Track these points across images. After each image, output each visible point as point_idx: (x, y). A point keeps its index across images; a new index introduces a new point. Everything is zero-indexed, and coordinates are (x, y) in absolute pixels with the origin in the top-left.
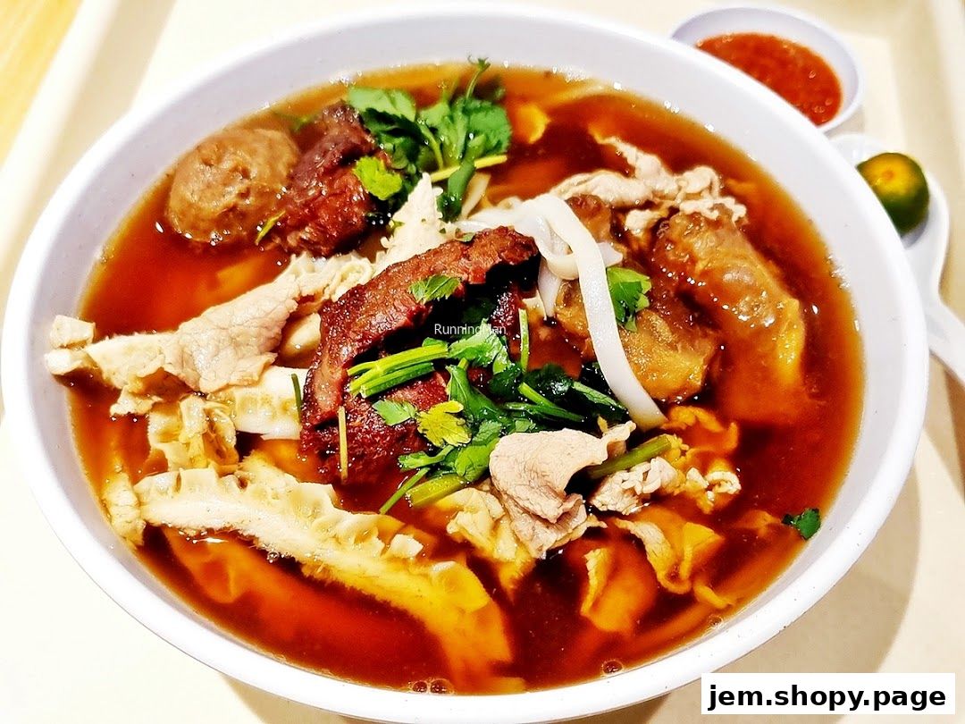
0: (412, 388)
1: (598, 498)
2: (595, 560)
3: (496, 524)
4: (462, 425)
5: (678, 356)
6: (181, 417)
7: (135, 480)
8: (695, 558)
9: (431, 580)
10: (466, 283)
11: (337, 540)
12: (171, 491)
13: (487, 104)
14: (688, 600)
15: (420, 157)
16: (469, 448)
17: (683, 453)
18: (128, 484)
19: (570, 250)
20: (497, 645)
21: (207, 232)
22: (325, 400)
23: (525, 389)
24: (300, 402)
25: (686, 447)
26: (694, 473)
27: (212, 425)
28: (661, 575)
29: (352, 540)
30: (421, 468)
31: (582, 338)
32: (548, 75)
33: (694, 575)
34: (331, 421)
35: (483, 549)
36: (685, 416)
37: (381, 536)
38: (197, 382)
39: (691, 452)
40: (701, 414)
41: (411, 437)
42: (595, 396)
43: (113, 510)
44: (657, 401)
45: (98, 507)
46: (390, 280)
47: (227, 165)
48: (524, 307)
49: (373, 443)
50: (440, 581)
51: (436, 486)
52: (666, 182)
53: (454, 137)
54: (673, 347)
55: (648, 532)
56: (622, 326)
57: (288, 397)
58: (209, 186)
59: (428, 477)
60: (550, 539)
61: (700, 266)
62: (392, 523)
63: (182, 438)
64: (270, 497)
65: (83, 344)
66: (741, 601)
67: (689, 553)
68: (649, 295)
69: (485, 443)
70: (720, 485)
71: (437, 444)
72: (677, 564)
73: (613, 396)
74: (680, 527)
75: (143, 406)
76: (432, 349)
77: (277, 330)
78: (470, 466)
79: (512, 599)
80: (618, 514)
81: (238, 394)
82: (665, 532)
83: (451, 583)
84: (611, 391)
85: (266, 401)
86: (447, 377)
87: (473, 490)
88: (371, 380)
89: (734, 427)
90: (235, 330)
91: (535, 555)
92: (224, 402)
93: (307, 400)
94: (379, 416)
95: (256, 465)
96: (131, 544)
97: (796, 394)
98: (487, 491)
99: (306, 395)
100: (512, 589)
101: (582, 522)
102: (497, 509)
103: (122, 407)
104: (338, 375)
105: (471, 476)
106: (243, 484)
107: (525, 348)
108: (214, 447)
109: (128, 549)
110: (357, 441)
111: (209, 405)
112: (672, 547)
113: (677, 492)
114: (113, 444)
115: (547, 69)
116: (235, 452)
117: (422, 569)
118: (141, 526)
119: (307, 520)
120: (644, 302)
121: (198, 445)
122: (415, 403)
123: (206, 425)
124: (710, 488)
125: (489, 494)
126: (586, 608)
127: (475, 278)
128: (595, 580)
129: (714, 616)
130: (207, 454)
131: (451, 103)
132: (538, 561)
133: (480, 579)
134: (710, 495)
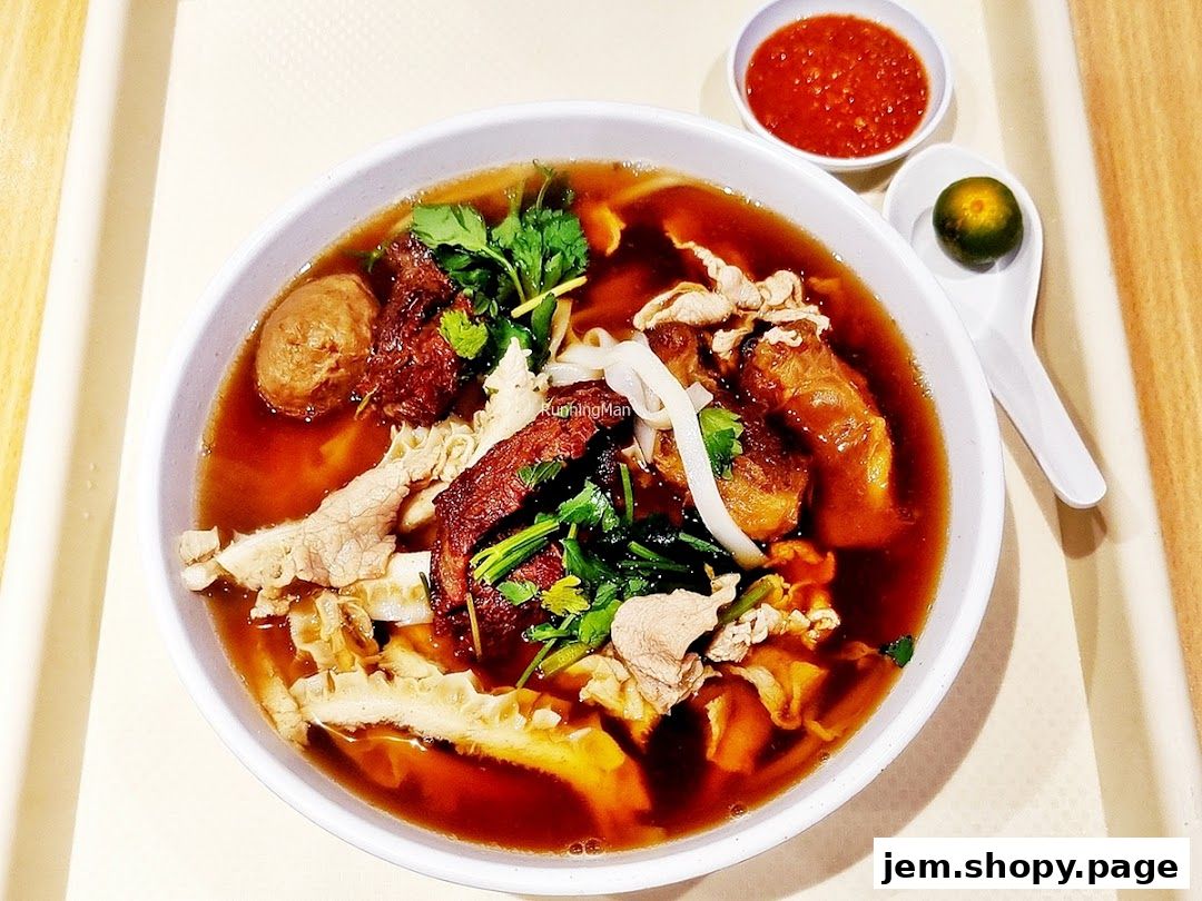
0: (531, 564)
1: (712, 652)
2: (715, 709)
3: (623, 686)
4: (581, 594)
5: (773, 498)
6: (318, 613)
7: (289, 683)
8: (803, 694)
9: (571, 747)
10: (568, 460)
11: (484, 721)
12: (325, 692)
13: (559, 213)
14: (800, 734)
15: (500, 290)
16: (590, 614)
17: (786, 592)
18: (285, 689)
19: (662, 406)
20: (637, 796)
21: (303, 407)
22: (452, 587)
23: (634, 545)
24: (429, 592)
25: (787, 586)
26: (797, 615)
27: (347, 617)
28: (775, 716)
29: (497, 717)
30: (549, 639)
31: (682, 490)
32: (617, 167)
33: (802, 711)
34: (461, 607)
35: (613, 710)
36: (784, 551)
37: (522, 710)
38: (327, 579)
39: (792, 589)
40: (800, 548)
41: (535, 613)
42: (701, 544)
43: (276, 717)
44: (758, 543)
45: (262, 713)
46: (496, 461)
47: (314, 342)
48: (624, 460)
49: (501, 621)
50: (580, 747)
51: (564, 656)
52: (749, 292)
53: (530, 259)
54: (767, 489)
55: (758, 676)
56: (719, 474)
57: (416, 585)
58: (299, 365)
59: (555, 648)
60: (674, 697)
61: (788, 394)
62: (530, 695)
63: (324, 635)
64: (417, 689)
65: (212, 555)
66: (847, 732)
67: (797, 693)
68: (742, 439)
69: (604, 606)
70: (821, 622)
71: (559, 614)
72: (788, 702)
73: (717, 543)
74: (789, 665)
75: (281, 608)
76: (543, 526)
77: (393, 514)
78: (593, 634)
79: (644, 752)
80: (731, 663)
81: (368, 587)
82: (774, 673)
83: (590, 746)
84: (714, 539)
85: (396, 589)
86: (561, 548)
87: (598, 656)
88: (493, 565)
89: (831, 557)
90: (354, 522)
91: (661, 712)
92: (354, 595)
93: (434, 586)
94: (503, 598)
95: (397, 653)
96: (298, 745)
97: (887, 517)
98: (611, 657)
99: (433, 582)
100: (645, 744)
101: (700, 676)
102: (623, 674)
103: (261, 609)
104: (460, 564)
105: (595, 642)
106: (389, 676)
107: (629, 500)
108: (354, 638)
109: (296, 750)
110: (486, 622)
111: (343, 600)
112: (782, 686)
113: (782, 632)
114: (259, 646)
115: (615, 161)
116: (375, 641)
117: (563, 738)
118: (304, 727)
119: (453, 707)
120: (737, 448)
121: (339, 639)
122: (534, 579)
123: (343, 619)
124: (812, 627)
125: (614, 660)
126: (711, 753)
127: (576, 454)
128: (716, 729)
129: (823, 749)
130: (349, 648)
131: (521, 214)
132: (664, 717)
133: (615, 739)
134: (813, 634)
